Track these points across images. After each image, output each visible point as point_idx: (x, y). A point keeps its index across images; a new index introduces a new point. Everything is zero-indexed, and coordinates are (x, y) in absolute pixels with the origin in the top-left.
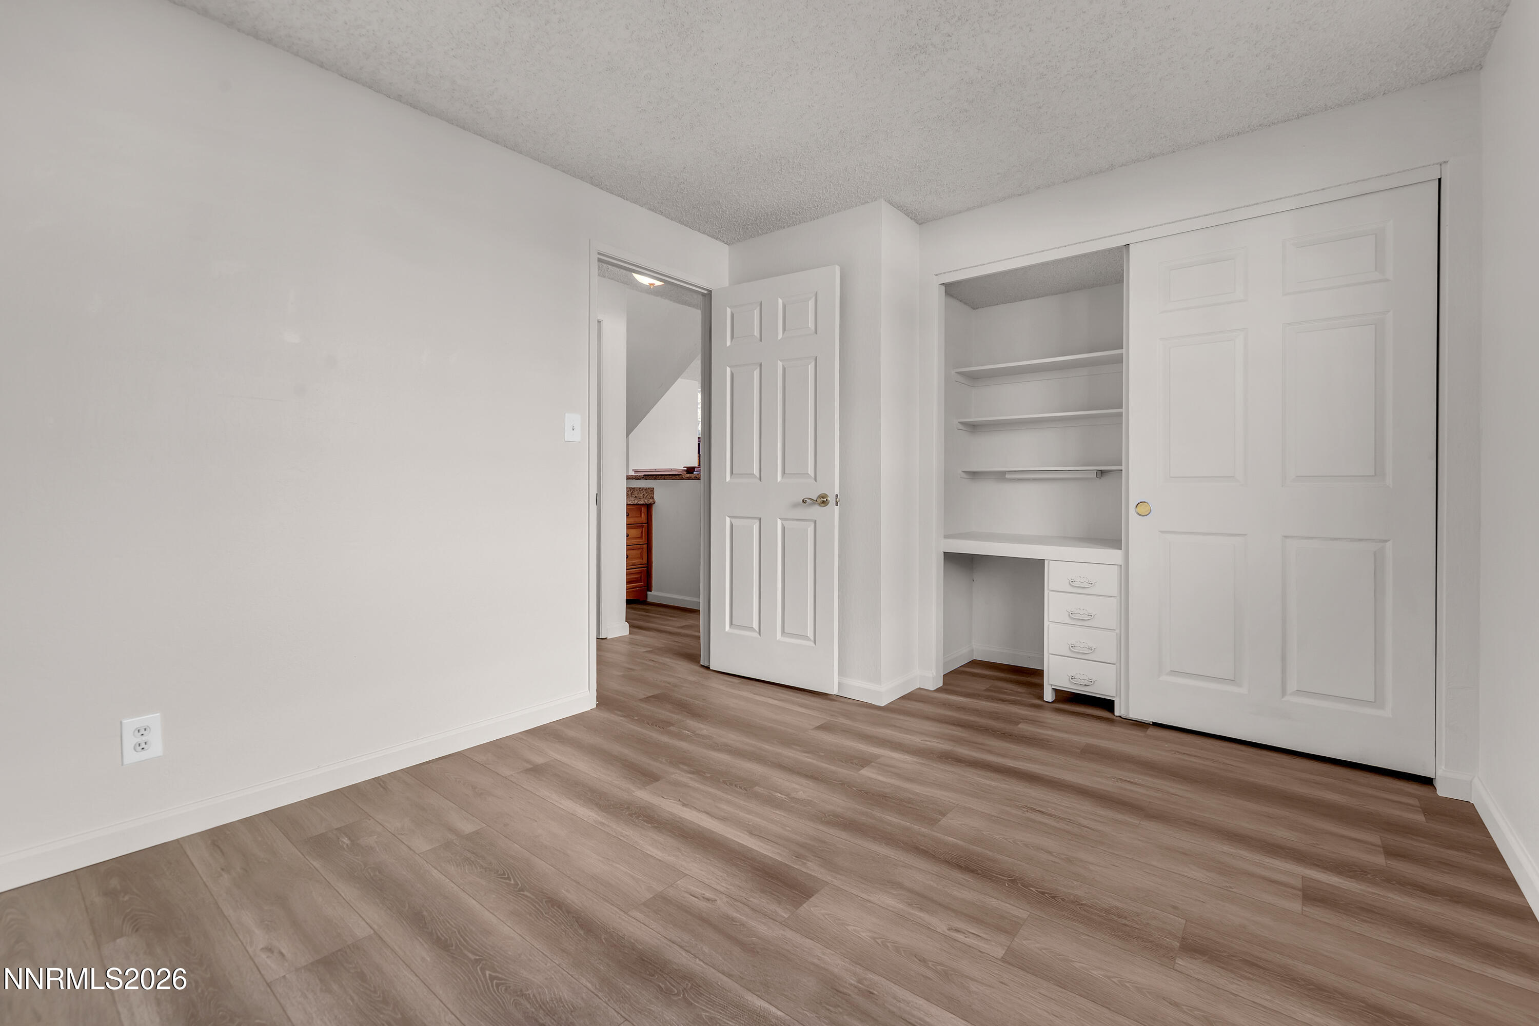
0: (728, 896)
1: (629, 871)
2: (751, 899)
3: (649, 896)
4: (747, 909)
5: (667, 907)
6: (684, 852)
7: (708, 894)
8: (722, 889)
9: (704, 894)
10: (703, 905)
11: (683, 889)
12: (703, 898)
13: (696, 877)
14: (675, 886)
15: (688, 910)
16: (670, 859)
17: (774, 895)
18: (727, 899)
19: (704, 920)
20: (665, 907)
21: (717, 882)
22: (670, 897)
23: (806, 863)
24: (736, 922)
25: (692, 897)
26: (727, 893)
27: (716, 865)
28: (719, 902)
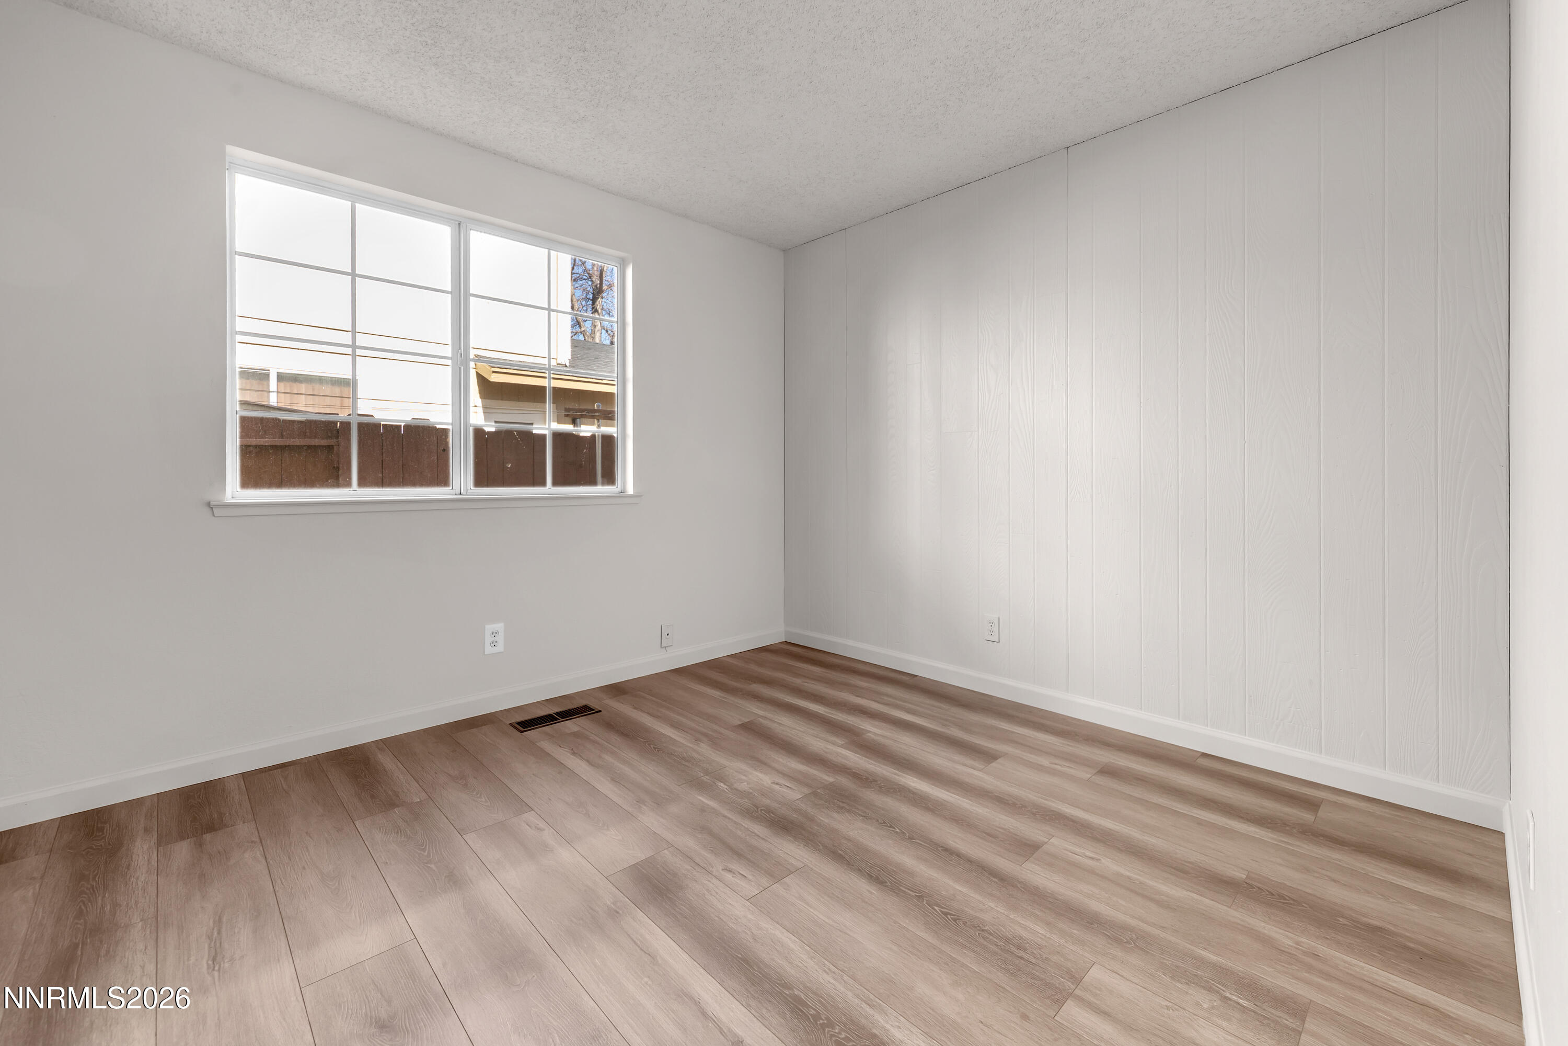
0: (710, 873)
1: (812, 910)
2: (690, 868)
3: (787, 880)
4: (698, 860)
5: (769, 867)
6: (748, 932)
7: (730, 876)
8: (714, 881)
9: (733, 877)
10: (734, 866)
11: (753, 884)
12: (734, 873)
13: (739, 896)
14: (761, 888)
15: (750, 863)
16: (767, 925)
17: (667, 871)
18: (711, 869)
19: (738, 854)
20: (771, 867)
21: (718, 889)
22: (766, 876)
23: (613, 903)
24: (710, 850)
25: (746, 875)
26: (710, 875)
27: (713, 910)
28: (720, 868)
